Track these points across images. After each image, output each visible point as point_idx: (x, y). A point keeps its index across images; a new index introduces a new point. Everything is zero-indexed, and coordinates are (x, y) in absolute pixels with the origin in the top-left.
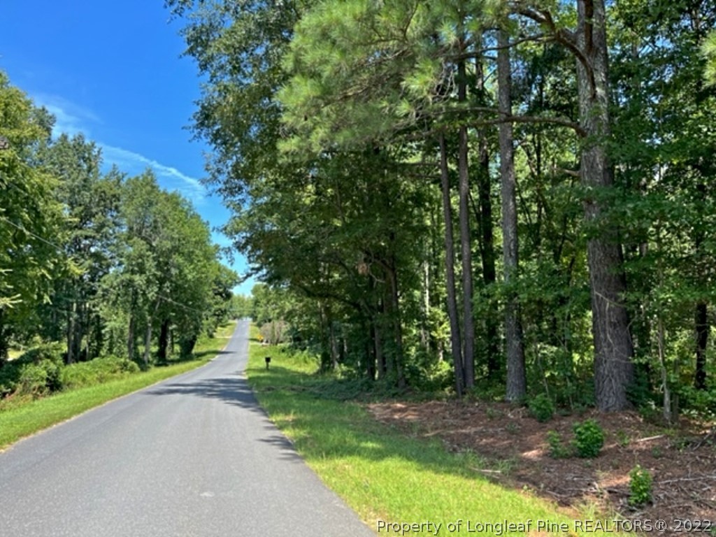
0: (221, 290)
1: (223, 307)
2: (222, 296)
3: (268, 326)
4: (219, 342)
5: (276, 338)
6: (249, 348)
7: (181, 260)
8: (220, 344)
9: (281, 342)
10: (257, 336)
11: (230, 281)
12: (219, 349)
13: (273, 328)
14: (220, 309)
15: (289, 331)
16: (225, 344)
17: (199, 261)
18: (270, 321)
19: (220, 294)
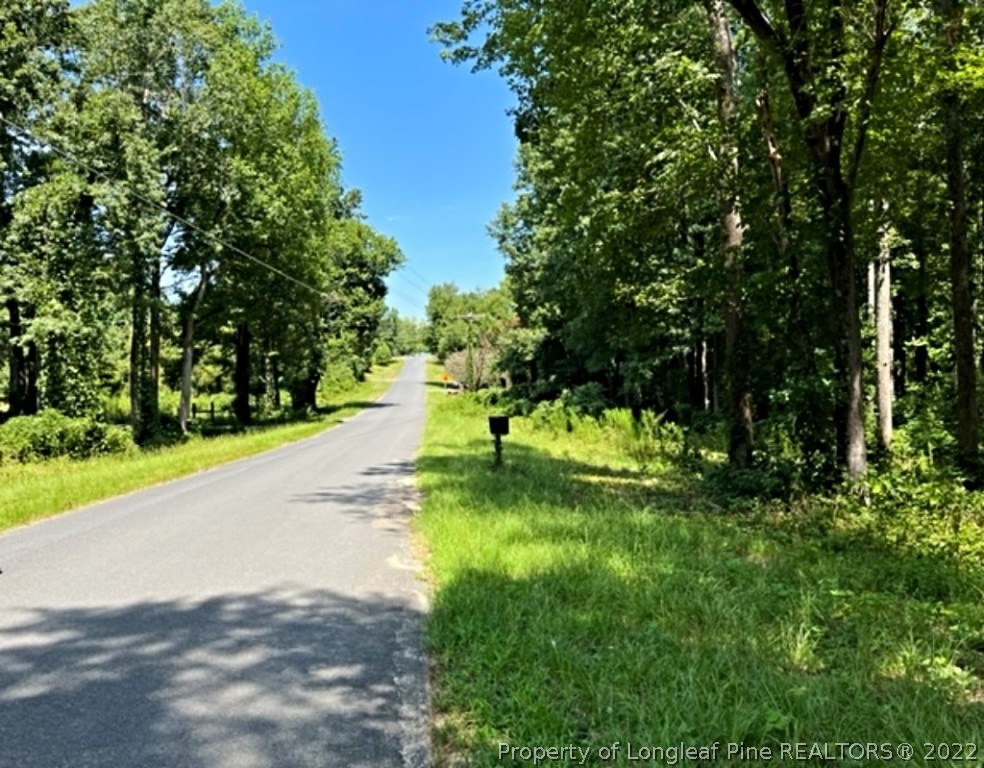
0: (364, 277)
1: (369, 310)
2: (368, 290)
3: (457, 358)
4: (375, 387)
5: (475, 377)
6: (426, 397)
7: (248, 170)
8: (376, 391)
9: (485, 386)
10: (439, 379)
11: (381, 258)
12: (371, 399)
13: (471, 358)
14: (363, 316)
15: (499, 364)
16: (382, 391)
17: (292, 170)
18: (461, 348)
19: (364, 284)
